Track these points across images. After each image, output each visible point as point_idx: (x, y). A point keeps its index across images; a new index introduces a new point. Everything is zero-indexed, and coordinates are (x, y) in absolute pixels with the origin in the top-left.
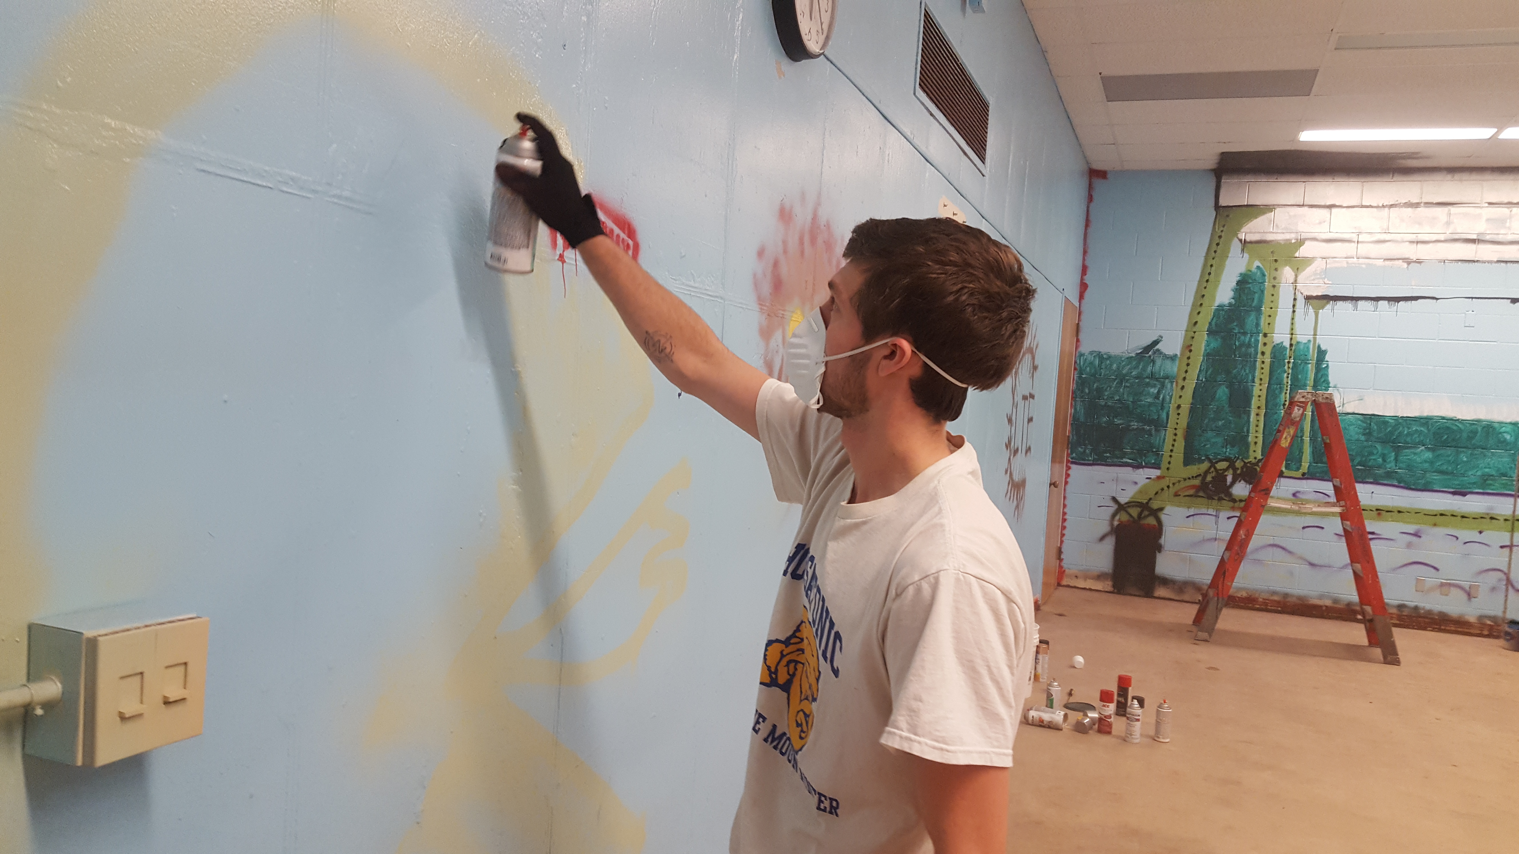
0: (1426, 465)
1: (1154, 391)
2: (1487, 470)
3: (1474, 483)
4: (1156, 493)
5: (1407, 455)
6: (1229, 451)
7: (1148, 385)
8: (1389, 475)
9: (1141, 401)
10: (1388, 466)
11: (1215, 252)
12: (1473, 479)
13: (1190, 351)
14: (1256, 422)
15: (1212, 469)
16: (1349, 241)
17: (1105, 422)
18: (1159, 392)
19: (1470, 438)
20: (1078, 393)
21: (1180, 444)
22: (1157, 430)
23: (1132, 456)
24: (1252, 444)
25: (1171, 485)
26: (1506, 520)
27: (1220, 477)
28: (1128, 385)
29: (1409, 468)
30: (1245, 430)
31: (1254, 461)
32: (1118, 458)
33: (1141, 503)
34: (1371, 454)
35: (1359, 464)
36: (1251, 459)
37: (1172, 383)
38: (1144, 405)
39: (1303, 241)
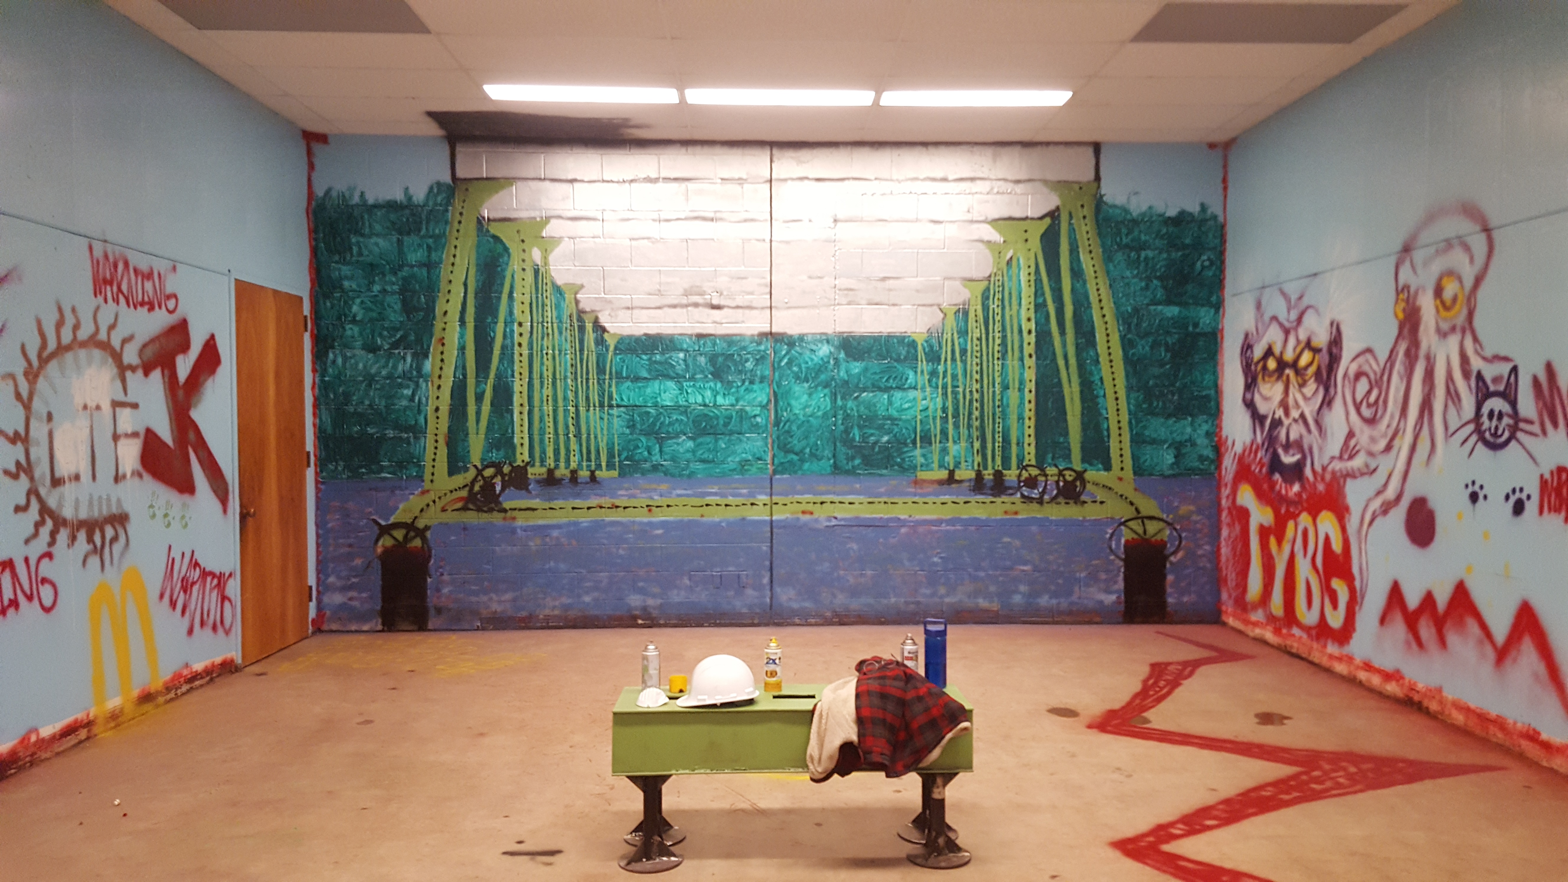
0: (689, 455)
1: (408, 392)
2: (744, 455)
3: (734, 470)
4: (422, 510)
5: (671, 446)
6: (495, 456)
7: (401, 386)
8: (655, 468)
9: (394, 405)
10: (654, 459)
11: (458, 231)
12: (732, 466)
13: (443, 344)
14: (520, 422)
15: (480, 478)
16: (594, 219)
17: (357, 432)
18: (413, 395)
19: (726, 425)
20: (322, 400)
21: (443, 451)
22: (416, 438)
23: (391, 470)
24: (518, 446)
25: (437, 500)
26: (765, 505)
27: (488, 485)
28: (378, 386)
29: (673, 459)
30: (510, 431)
31: (522, 464)
32: (374, 473)
33: (406, 524)
34: (637, 447)
35: (627, 459)
36: (519, 463)
37: (426, 381)
38: (399, 410)
39: (548, 219)
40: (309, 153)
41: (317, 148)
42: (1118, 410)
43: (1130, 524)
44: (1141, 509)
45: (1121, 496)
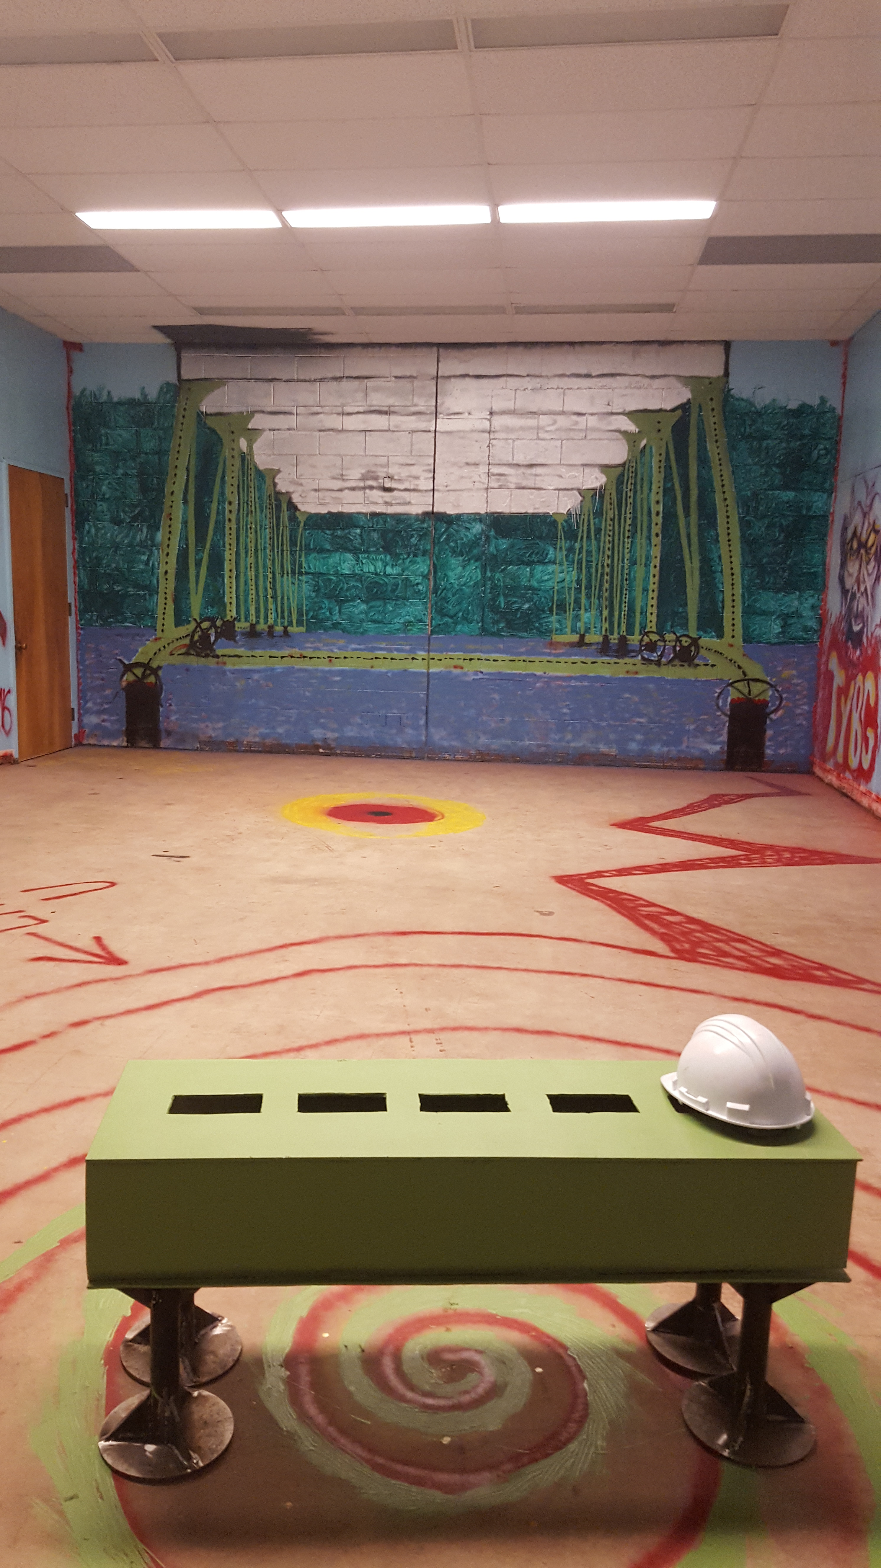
0: (362, 616)
1: (144, 558)
2: (407, 617)
3: (398, 630)
4: (155, 654)
5: (348, 608)
6: (210, 612)
7: (139, 552)
8: (336, 626)
9: (134, 568)
10: (335, 618)
11: (182, 424)
12: (398, 626)
13: (171, 519)
14: (230, 585)
15: (198, 629)
16: (290, 413)
17: (106, 589)
18: (148, 560)
19: (393, 591)
20: (80, 561)
21: (171, 607)
22: (150, 595)
23: (132, 620)
24: (228, 604)
25: (166, 646)
26: (423, 659)
27: (205, 636)
28: (122, 552)
29: (350, 619)
30: (221, 592)
31: (231, 620)
32: (119, 622)
33: (144, 664)
34: (321, 608)
35: (312, 617)
36: (228, 618)
37: (158, 549)
38: (137, 572)
39: (253, 413)
40: (69, 359)
41: (76, 355)
42: (733, 584)
43: (736, 685)
44: (748, 671)
45: (731, 660)
